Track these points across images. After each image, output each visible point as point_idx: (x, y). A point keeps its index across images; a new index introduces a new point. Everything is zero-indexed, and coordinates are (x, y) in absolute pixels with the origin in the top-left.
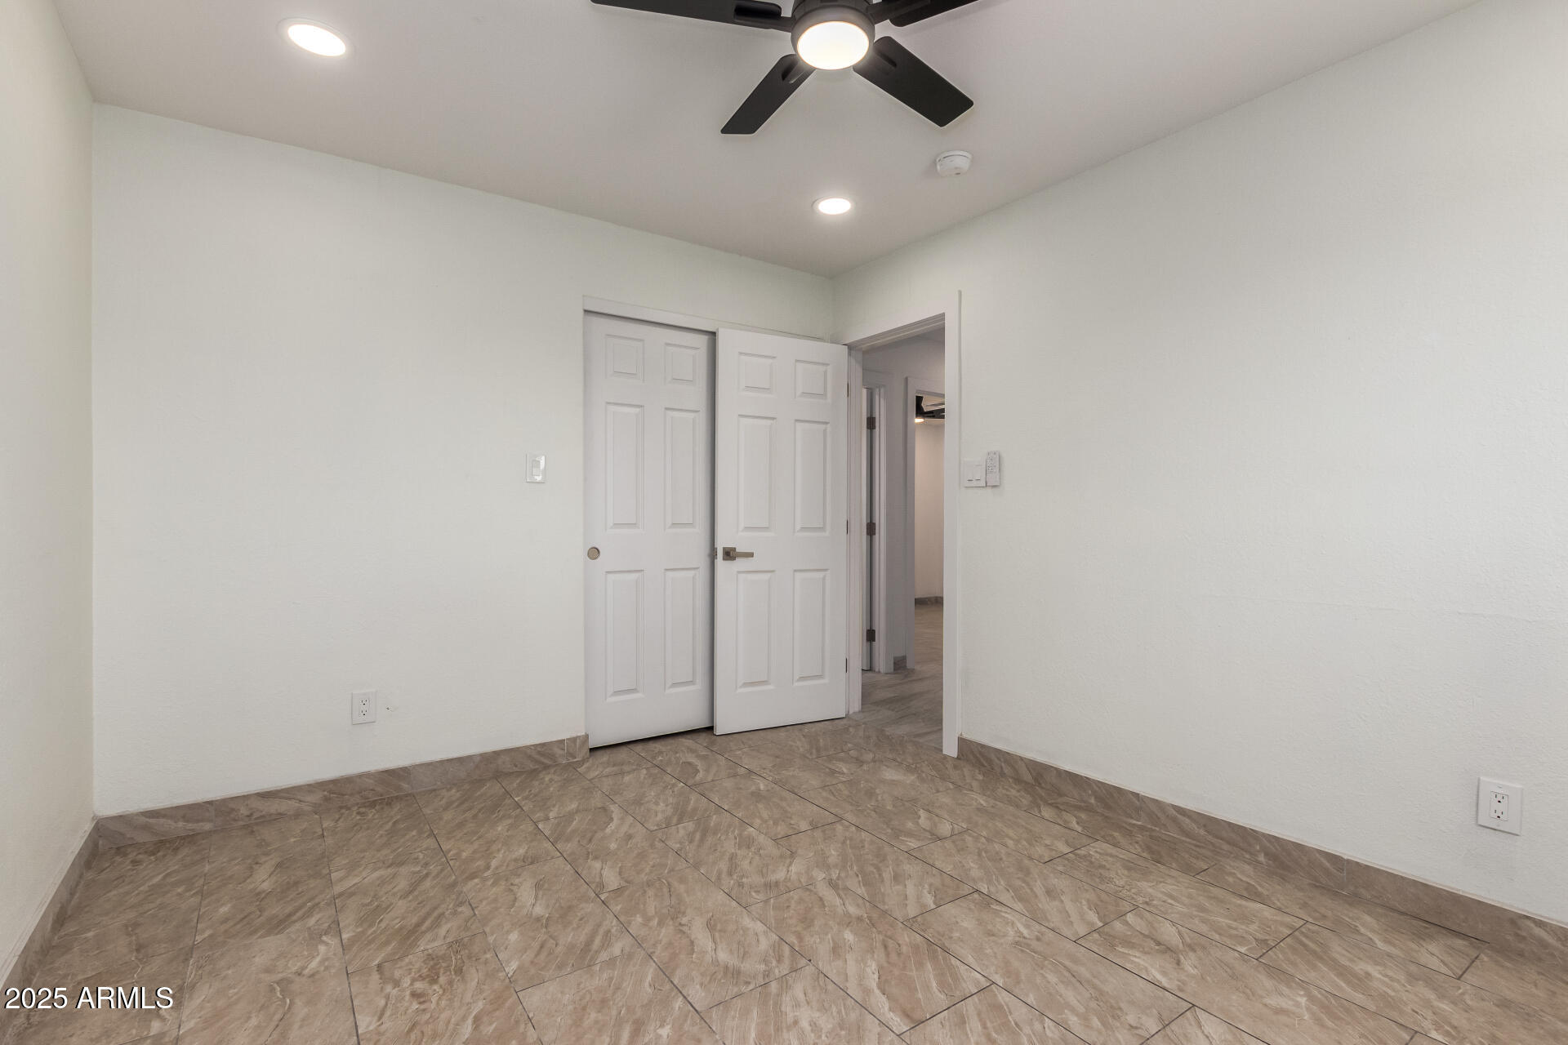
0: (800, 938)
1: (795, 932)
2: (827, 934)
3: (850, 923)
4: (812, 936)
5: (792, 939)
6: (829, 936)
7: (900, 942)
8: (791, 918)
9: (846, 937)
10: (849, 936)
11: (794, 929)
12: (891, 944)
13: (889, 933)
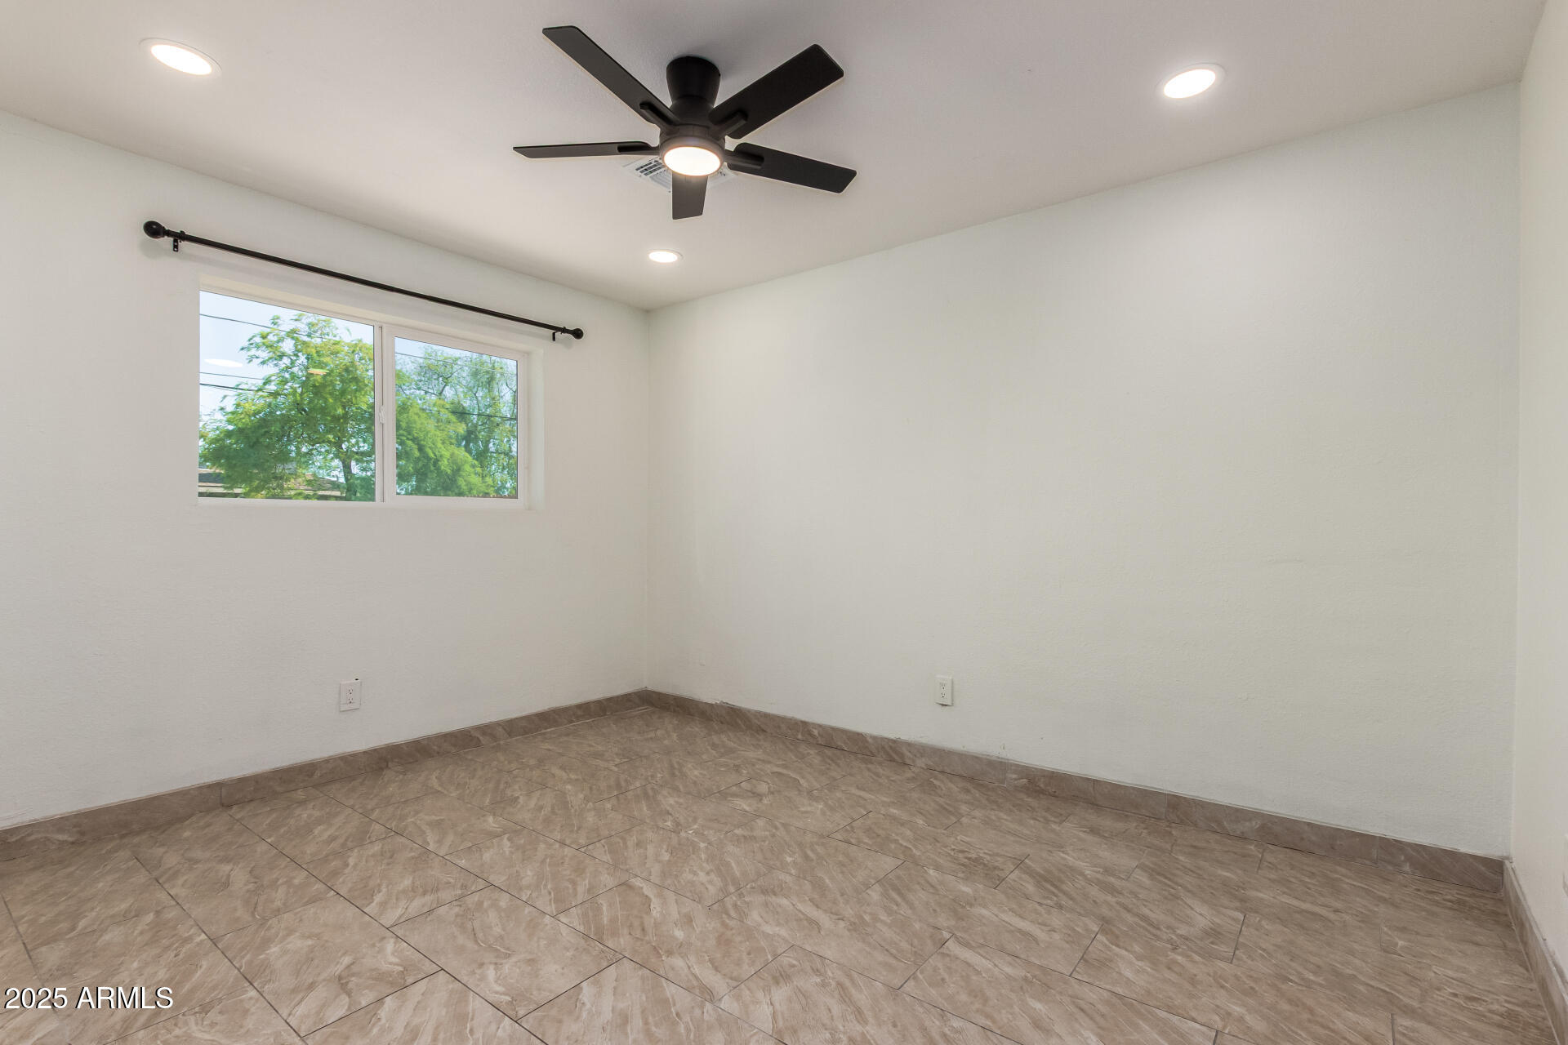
0: (724, 924)
1: (731, 929)
2: (701, 932)
3: (680, 947)
4: (714, 928)
5: (731, 923)
6: (698, 932)
7: (628, 936)
8: (741, 942)
9: (682, 933)
10: (679, 934)
11: (734, 931)
12: (638, 933)
13: (639, 943)
